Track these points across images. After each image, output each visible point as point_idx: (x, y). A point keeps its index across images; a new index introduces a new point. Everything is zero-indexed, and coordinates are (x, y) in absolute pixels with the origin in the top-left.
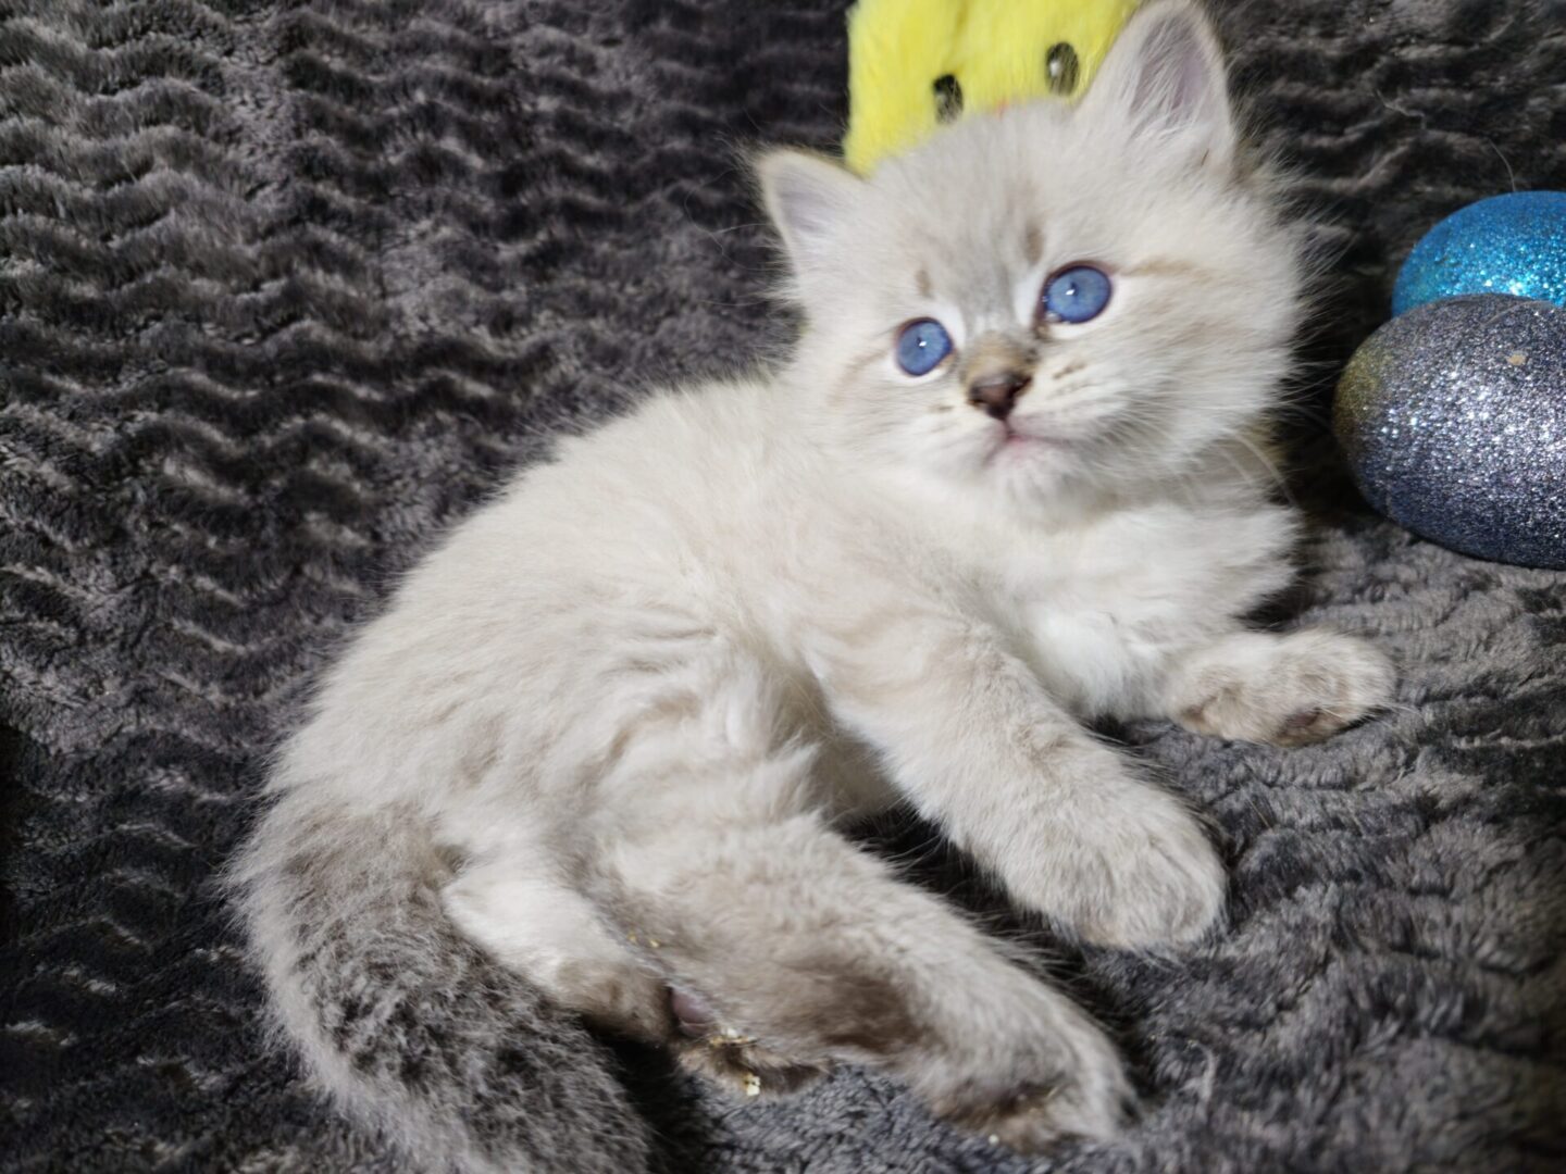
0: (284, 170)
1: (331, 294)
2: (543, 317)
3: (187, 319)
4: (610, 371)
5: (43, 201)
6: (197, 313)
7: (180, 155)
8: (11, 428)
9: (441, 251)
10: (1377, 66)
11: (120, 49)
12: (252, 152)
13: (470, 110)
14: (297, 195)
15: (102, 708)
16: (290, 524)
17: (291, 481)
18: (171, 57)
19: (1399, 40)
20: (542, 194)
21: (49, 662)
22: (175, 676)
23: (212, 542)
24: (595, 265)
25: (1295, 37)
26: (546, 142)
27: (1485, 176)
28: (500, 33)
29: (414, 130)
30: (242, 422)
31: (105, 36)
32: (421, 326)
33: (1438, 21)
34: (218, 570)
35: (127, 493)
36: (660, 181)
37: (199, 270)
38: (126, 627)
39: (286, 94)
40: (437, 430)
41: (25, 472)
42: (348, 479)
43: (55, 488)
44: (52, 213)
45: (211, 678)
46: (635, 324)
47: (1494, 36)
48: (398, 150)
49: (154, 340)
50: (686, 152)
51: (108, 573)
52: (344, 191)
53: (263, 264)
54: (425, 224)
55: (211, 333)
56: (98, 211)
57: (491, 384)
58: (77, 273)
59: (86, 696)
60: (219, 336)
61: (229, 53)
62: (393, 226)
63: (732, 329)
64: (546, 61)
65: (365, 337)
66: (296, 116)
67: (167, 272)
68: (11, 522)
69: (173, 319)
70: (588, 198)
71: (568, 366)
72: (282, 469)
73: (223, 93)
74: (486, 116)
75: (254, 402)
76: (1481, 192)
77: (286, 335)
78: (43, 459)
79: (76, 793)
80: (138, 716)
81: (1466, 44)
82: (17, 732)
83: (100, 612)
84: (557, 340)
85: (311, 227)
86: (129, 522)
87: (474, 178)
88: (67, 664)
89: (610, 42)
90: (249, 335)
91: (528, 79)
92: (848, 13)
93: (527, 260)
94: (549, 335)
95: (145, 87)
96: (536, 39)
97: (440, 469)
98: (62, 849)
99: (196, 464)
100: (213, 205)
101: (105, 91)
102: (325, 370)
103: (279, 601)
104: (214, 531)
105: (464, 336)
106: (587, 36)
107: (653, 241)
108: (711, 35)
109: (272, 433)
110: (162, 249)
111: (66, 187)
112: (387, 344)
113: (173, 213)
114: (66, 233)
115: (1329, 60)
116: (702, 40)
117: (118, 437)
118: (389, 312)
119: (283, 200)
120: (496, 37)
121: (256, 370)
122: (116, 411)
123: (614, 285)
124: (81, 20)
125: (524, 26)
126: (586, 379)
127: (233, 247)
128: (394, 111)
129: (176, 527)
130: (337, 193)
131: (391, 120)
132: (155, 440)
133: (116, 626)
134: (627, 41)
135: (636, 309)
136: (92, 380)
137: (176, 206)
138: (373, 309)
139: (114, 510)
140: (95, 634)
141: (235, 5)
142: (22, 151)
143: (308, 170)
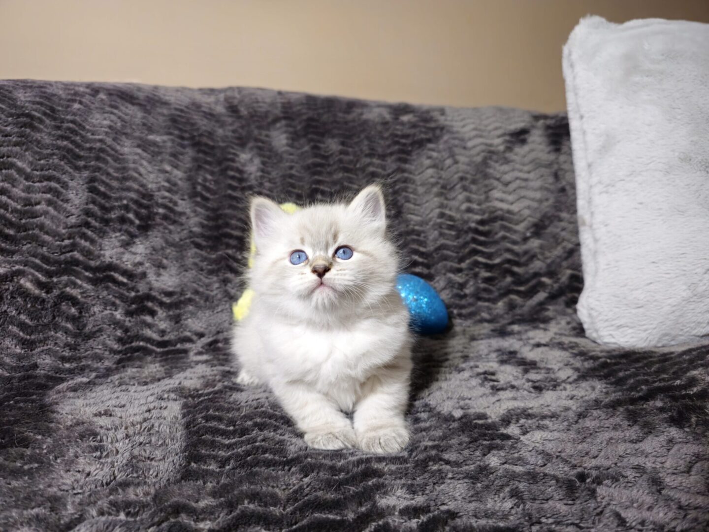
0: (80, 213)
1: (85, 247)
3: (39, 245)
5: (5, 206)
6: (43, 244)
7: (50, 203)
9: (121, 242)
11: (40, 172)
12: (72, 206)
13: (138, 208)
14: (82, 220)
16: (56, 305)
17: (60, 292)
18: (55, 178)
23: (29, 306)
26: (158, 220)
28: (152, 190)
29: (121, 210)
30: (49, 274)
31: (37, 169)
32: (110, 260)
34: (29, 314)
37: (47, 233)
39: (86, 194)
42: (77, 294)
44: (6, 209)
45: (18, 344)
48: (115, 214)
49: (28, 249)
50: (199, 231)
52: (96, 221)
53: (67, 235)
54: (118, 234)
55: (45, 250)
56: (21, 212)
57: (127, 278)
58: (9, 227)
60: (47, 251)
61: (72, 180)
62: (108, 233)
64: (164, 200)
65: (92, 260)
66: (87, 200)
67: (37, 231)
69: (34, 244)
72: (58, 288)
73: (67, 189)
74: (143, 210)
75: (53, 270)
77: (68, 255)
84: (149, 272)
85: (84, 228)
86: (5, 295)
87: (135, 225)
89: (183, 199)
90: (57, 253)
91: (157, 204)
94: (147, 270)
95: (45, 183)
96: (162, 194)
99: (31, 282)
100: (56, 217)
101: (33, 182)
102: (77, 266)
103: (46, 326)
104: (31, 302)
105: (122, 264)
106: (177, 197)
107: (184, 252)
108: (212, 204)
109: (57, 278)
110: (37, 225)
111: (13, 204)
112: (98, 263)
113: (43, 217)
114: (9, 215)
116: (209, 205)
117: (9, 270)
118: (101, 254)
119: (78, 220)
121: (57, 262)
122: (10, 264)
124: (31, 163)
125: (159, 191)
127: (59, 229)
128: (116, 204)
129: (19, 299)
130: (94, 221)
132: (20, 273)
134: (188, 200)
136: (5, 256)
137: (45, 215)
138: (96, 253)
141: (77, 168)
142: (3, 192)
143: (87, 214)
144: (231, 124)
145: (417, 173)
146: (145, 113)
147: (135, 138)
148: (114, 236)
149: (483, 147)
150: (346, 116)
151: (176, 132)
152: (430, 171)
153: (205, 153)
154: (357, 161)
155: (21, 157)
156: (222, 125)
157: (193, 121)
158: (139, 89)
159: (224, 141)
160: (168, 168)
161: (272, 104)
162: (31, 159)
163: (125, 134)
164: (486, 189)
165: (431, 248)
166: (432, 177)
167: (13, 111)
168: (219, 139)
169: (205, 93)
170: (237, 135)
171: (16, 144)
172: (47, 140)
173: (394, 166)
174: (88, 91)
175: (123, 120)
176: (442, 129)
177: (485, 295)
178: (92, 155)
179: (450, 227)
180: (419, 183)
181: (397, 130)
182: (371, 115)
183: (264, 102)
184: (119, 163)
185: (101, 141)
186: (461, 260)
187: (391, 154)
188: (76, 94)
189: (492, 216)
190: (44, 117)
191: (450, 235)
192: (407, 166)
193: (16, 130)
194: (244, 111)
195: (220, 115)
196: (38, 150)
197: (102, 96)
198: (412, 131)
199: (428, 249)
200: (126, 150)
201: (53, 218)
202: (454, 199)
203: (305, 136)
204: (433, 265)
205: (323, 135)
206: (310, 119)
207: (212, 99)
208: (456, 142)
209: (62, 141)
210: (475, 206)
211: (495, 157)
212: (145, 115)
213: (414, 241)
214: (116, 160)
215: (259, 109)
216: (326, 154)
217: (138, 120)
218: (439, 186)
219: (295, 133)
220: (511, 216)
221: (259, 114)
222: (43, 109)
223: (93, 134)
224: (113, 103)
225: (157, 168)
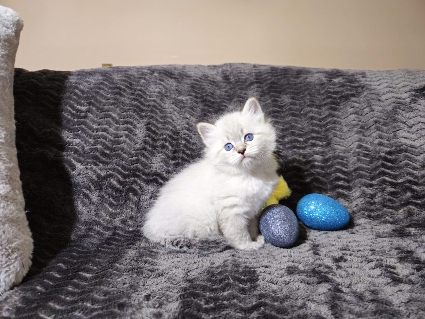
0: (142, 142)
1: (143, 161)
3: (121, 159)
5: (105, 138)
6: (123, 159)
7: (127, 136)
8: (91, 169)
9: (161, 159)
10: (310, 164)
11: (123, 119)
12: (138, 138)
13: (171, 140)
14: (142, 146)
15: (90, 214)
16: (127, 194)
17: (129, 187)
18: (130, 122)
19: (314, 161)
20: (179, 155)
22: (102, 213)
23: (114, 193)
25: (299, 157)
26: (181, 147)
28: (179, 130)
29: (162, 141)
30: (125, 177)
31: (121, 117)
32: (155, 169)
33: (321, 159)
34: (114, 198)
37: (125, 153)
38: (98, 203)
39: (145, 131)
40: (153, 185)
41: (91, 176)
42: (138, 189)
43: (94, 179)
44: (106, 140)
45: (108, 214)
47: (329, 164)
48: (159, 143)
49: (115, 161)
51: (97, 194)
52: (150, 147)
53: (134, 154)
54: (160, 155)
55: (124, 162)
56: (113, 141)
58: (107, 149)
59: (88, 212)
61: (138, 123)
62: (155, 154)
64: (185, 135)
65: (146, 169)
66: (146, 135)
67: (120, 152)
68: (86, 183)
69: (118, 159)
70: (186, 157)
72: (129, 185)
73: (136, 129)
74: (174, 142)
75: (127, 174)
77: (135, 165)
78: (94, 175)
79: (83, 226)
80: (95, 217)
81: (324, 164)
82: (77, 215)
83: (94, 200)
85: (143, 151)
86: (103, 187)
87: (169, 150)
88: (87, 207)
89: (194, 135)
90: (129, 164)
91: (181, 137)
93: (174, 164)
95: (125, 125)
97: (152, 191)
98: (79, 234)
99: (116, 181)
100: (130, 144)
101: (119, 125)
102: (139, 172)
103: (121, 205)
105: (161, 172)
109: (128, 179)
110: (120, 149)
111: (109, 137)
112: (149, 171)
114: (107, 143)
115: (303, 161)
117: (106, 174)
118: (151, 166)
119: (140, 146)
121: (129, 170)
122: (107, 170)
124: (119, 114)
125: (183, 130)
127: (131, 151)
128: (160, 137)
129: (110, 190)
130: (148, 147)
131: (159, 139)
132: (111, 176)
133: (96, 202)
136: (104, 165)
137: (124, 143)
138: (149, 165)
139: (102, 185)
140: (92, 203)
141: (141, 117)
142: (105, 130)
143: (145, 143)
144: (225, 88)
145: (343, 117)
146: (177, 83)
147: (171, 98)
148: (158, 156)
149: (394, 100)
150: (296, 80)
151: (194, 94)
152: (353, 116)
153: (209, 106)
154: (302, 109)
155: (114, 111)
156: (220, 88)
157: (203, 87)
158: (175, 69)
159: (219, 99)
160: (188, 116)
161: (249, 74)
162: (119, 112)
163: (166, 96)
164: (395, 130)
165: (351, 168)
166: (354, 120)
167: (112, 86)
168: (217, 97)
169: (211, 69)
170: (227, 94)
171: (112, 104)
172: (127, 101)
173: (327, 113)
174: (149, 71)
175: (166, 88)
176: (363, 87)
177: (390, 204)
178: (149, 109)
179: (366, 155)
180: (344, 125)
181: (331, 88)
182: (313, 79)
183: (245, 73)
184: (163, 114)
185: (154, 101)
186: (373, 178)
187: (325, 105)
188: (143, 74)
189: (398, 149)
190: (126, 89)
191: (366, 160)
192: (336, 113)
193: (113, 96)
194: (232, 79)
195: (219, 82)
196: (123, 107)
197: (156, 74)
198: (341, 89)
199: (349, 169)
200: (167, 106)
201: (128, 144)
202: (369, 136)
203: (269, 93)
204: (352, 181)
205: (280, 92)
206: (272, 83)
207: (215, 72)
208: (373, 96)
209: (135, 102)
210: (385, 141)
211: (402, 107)
212: (178, 84)
213: (339, 163)
214: (161, 112)
215: (242, 77)
216: (282, 105)
217: (173, 88)
218: (359, 127)
219: (263, 91)
220: (414, 149)
221: (241, 80)
222: (126, 84)
223: (150, 97)
224: (161, 78)
225: (182, 116)
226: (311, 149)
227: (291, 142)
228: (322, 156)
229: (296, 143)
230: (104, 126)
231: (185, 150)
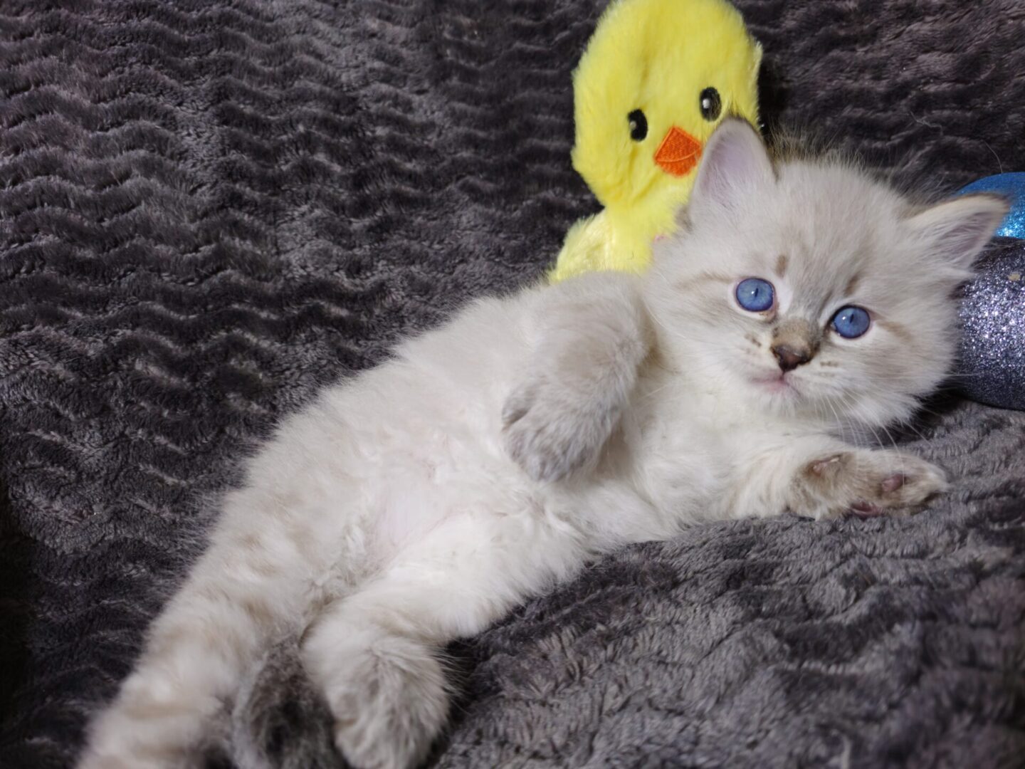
0: (215, 176)
1: (244, 253)
2: (381, 265)
3: (151, 270)
4: (424, 299)
5: (60, 198)
6: (158, 267)
7: (148, 168)
8: (36, 341)
9: (315, 225)
10: (910, 97)
11: (111, 103)
12: (194, 165)
13: (333, 136)
14: (222, 191)
15: (91, 524)
16: (217, 401)
17: (218, 373)
18: (143, 108)
19: (923, 81)
20: (378, 187)
21: (58, 493)
22: (140, 502)
23: (166, 413)
24: (413, 231)
25: (856, 80)
26: (381, 156)
27: (982, 164)
28: (351, 88)
29: (297, 149)
30: (187, 335)
31: (102, 96)
32: (302, 272)
33: (947, 68)
34: (170, 431)
35: (111, 383)
36: (454, 177)
37: (160, 239)
38: (108, 470)
39: (216, 128)
40: (312, 338)
41: (45, 369)
42: (254, 370)
43: (64, 380)
44: (66, 205)
45: (164, 502)
46: (440, 269)
47: (983, 77)
48: (287, 162)
49: (130, 284)
50: (470, 158)
51: (97, 434)
52: (253, 188)
53: (200, 235)
54: (304, 208)
55: (167, 279)
56: (96, 204)
57: (347, 308)
58: (80, 242)
59: (81, 516)
60: (172, 281)
61: (180, 104)
62: (284, 210)
63: (502, 270)
64: (381, 104)
65: (266, 280)
66: (222, 142)
67: (139, 241)
68: (35, 402)
69: (142, 270)
70: (407, 189)
71: (397, 296)
72: (212, 365)
73: (176, 129)
74: (343, 140)
75: (194, 322)
76: (981, 174)
77: (215, 280)
78: (57, 361)
79: (74, 580)
80: (116, 528)
81: (966, 82)
82: (35, 541)
83: (91, 460)
84: (389, 279)
85: (231, 211)
86: (112, 400)
87: (335, 178)
88: (69, 495)
89: (420, 92)
90: (192, 280)
91: (369, 116)
92: (572, 73)
93: (370, 229)
94: (385, 276)
95: (127, 127)
96: (374, 91)
97: (315, 364)
98: (62, 620)
99: (156, 363)
100: (169, 198)
101: (102, 129)
102: (240, 301)
103: (207, 452)
104: (167, 406)
105: (330, 277)
106: (406, 88)
107: (451, 215)
108: (485, 86)
109: (206, 342)
110: (136, 226)
111: (75, 189)
112: (280, 284)
113: (143, 203)
114: (74, 218)
115: (878, 94)
116: (479, 89)
117: (106, 346)
118: (282, 263)
119: (214, 194)
120: (348, 91)
121: (196, 302)
122: (105, 329)
123: (426, 243)
124: (87, 86)
125: (367, 84)
126: (409, 304)
127: (182, 225)
128: (284, 137)
129: (142, 404)
130: (248, 189)
131: (283, 143)
132: (129, 348)
133: (102, 469)
134: (432, 89)
135: (440, 258)
136: (89, 310)
137: (145, 199)
138: (272, 261)
139: (102, 394)
140: (88, 474)
141: (184, 75)
142: (48, 167)
143: (230, 175)
148: (296, 214)
155: (62, 76)
160: (373, 24)
162: (84, 76)
172: (107, 23)
178: (207, 36)
184: (269, 42)
193: (39, 17)
201: (163, 202)
209: (139, 18)
214: (261, 34)
225: (349, 30)
226: (898, 35)
227: (810, 25)
228: (950, 51)
229: (833, 27)
230: (42, 149)
231: (396, 160)
